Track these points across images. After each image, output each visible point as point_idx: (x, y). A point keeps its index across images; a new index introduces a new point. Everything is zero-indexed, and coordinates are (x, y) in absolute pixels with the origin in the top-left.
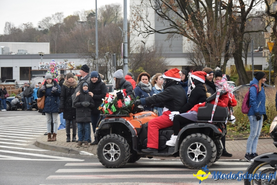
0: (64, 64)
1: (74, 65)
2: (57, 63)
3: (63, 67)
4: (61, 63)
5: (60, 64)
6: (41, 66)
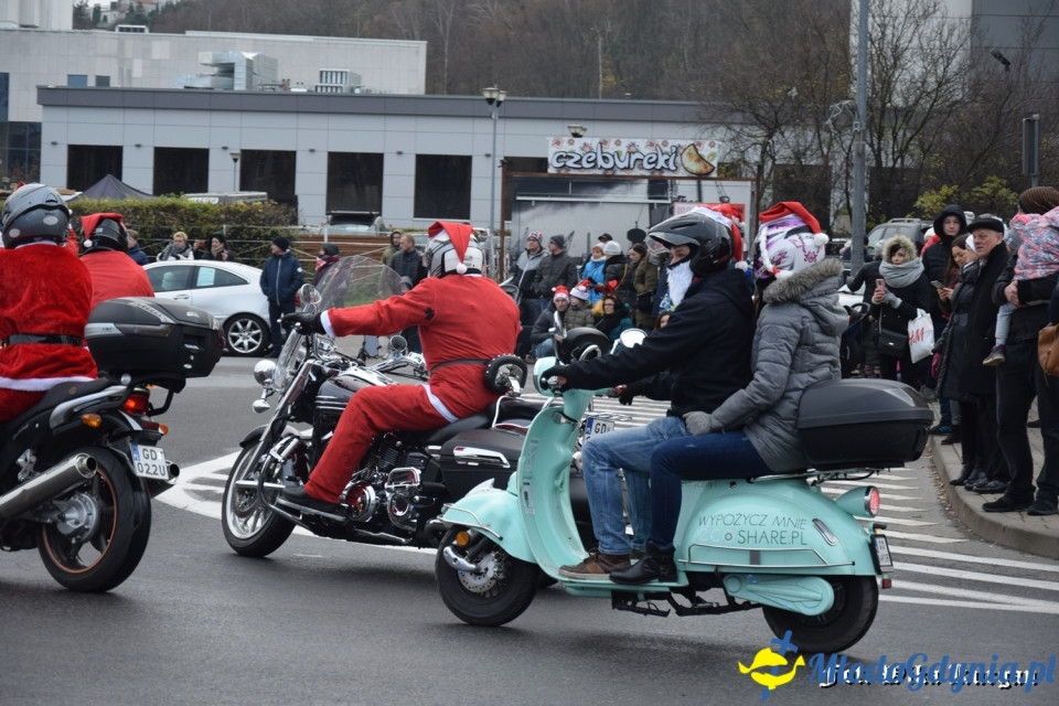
0: (667, 149)
1: (713, 155)
2: (633, 144)
3: (661, 163)
4: (651, 145)
5: (646, 151)
6: (561, 157)
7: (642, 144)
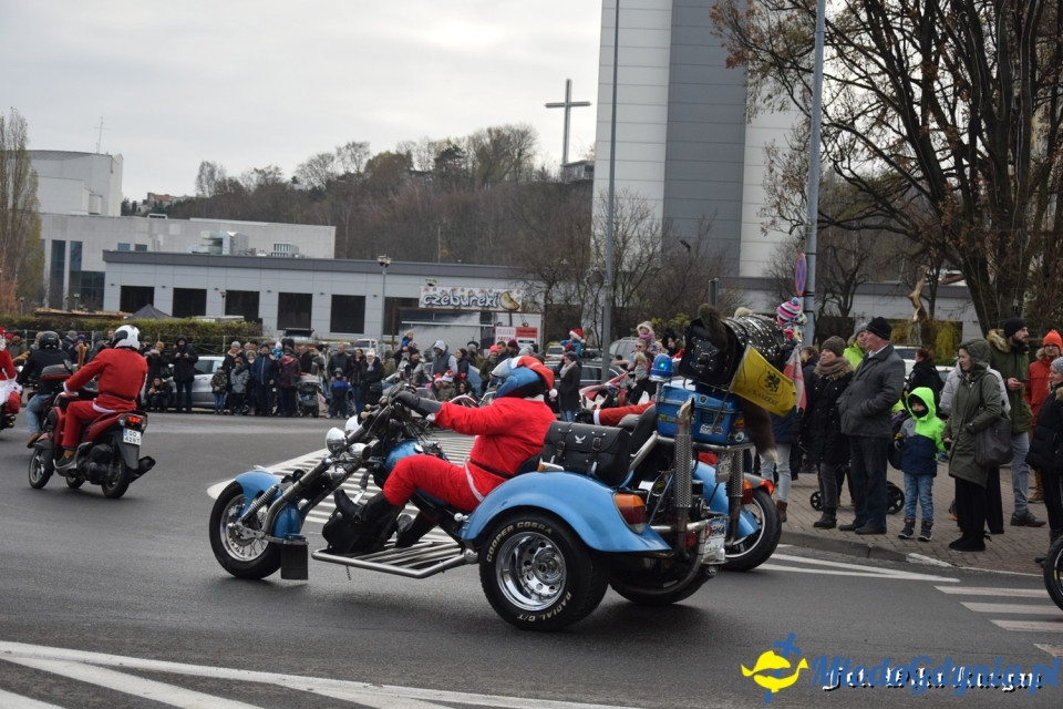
0: (491, 294)
1: (519, 298)
2: (472, 291)
3: (488, 303)
4: (482, 292)
5: (479, 295)
6: (428, 298)
7: (477, 291)
